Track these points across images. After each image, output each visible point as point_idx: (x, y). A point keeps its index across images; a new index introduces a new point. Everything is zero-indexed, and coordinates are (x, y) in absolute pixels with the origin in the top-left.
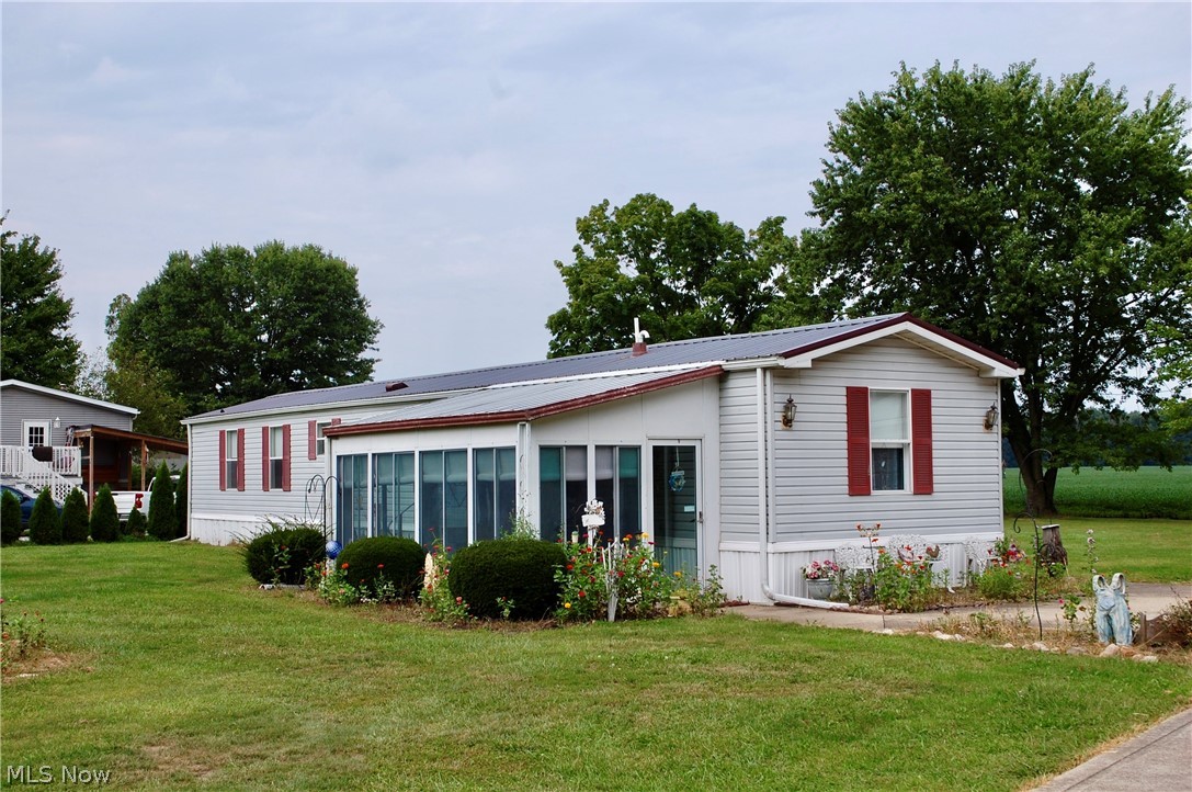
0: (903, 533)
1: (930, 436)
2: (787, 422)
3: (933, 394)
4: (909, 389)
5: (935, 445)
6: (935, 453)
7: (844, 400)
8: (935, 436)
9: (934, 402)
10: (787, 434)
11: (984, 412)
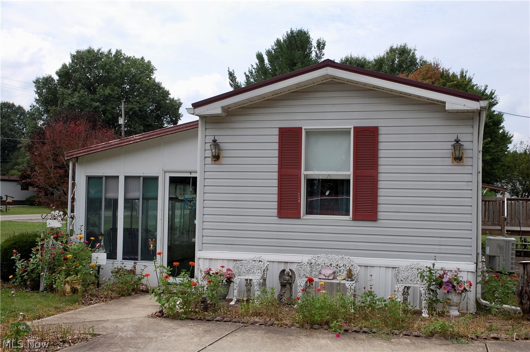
0: (323, 253)
1: (377, 169)
2: (216, 158)
3: (382, 131)
4: (352, 127)
5: (381, 177)
6: (381, 184)
7: (276, 139)
8: (381, 169)
9: (382, 138)
10: (216, 167)
11: (449, 146)
